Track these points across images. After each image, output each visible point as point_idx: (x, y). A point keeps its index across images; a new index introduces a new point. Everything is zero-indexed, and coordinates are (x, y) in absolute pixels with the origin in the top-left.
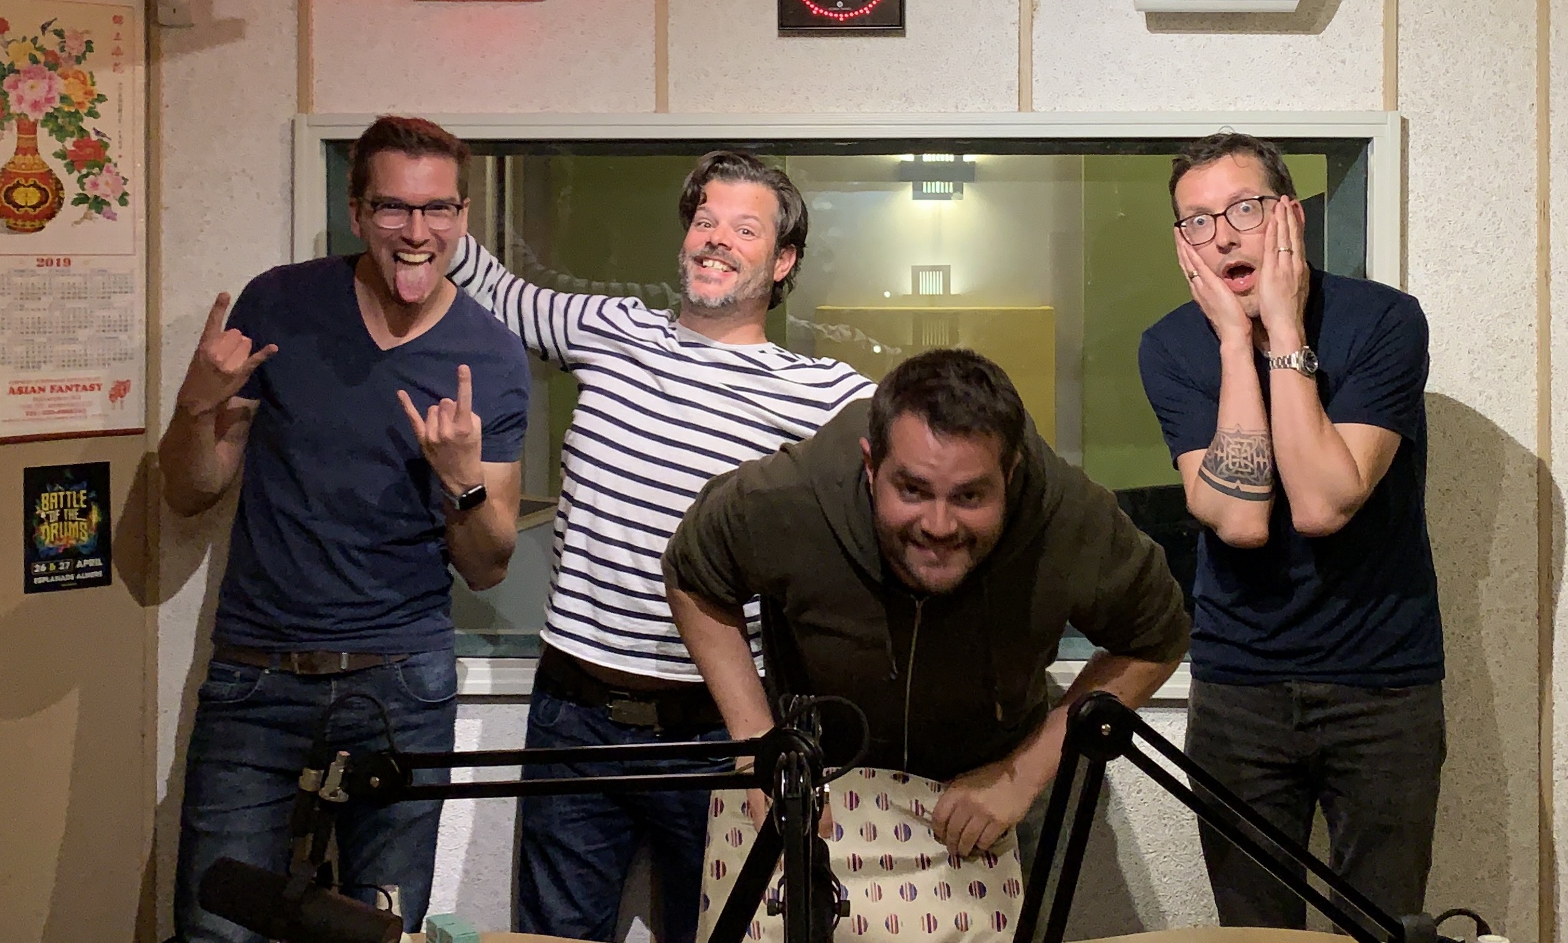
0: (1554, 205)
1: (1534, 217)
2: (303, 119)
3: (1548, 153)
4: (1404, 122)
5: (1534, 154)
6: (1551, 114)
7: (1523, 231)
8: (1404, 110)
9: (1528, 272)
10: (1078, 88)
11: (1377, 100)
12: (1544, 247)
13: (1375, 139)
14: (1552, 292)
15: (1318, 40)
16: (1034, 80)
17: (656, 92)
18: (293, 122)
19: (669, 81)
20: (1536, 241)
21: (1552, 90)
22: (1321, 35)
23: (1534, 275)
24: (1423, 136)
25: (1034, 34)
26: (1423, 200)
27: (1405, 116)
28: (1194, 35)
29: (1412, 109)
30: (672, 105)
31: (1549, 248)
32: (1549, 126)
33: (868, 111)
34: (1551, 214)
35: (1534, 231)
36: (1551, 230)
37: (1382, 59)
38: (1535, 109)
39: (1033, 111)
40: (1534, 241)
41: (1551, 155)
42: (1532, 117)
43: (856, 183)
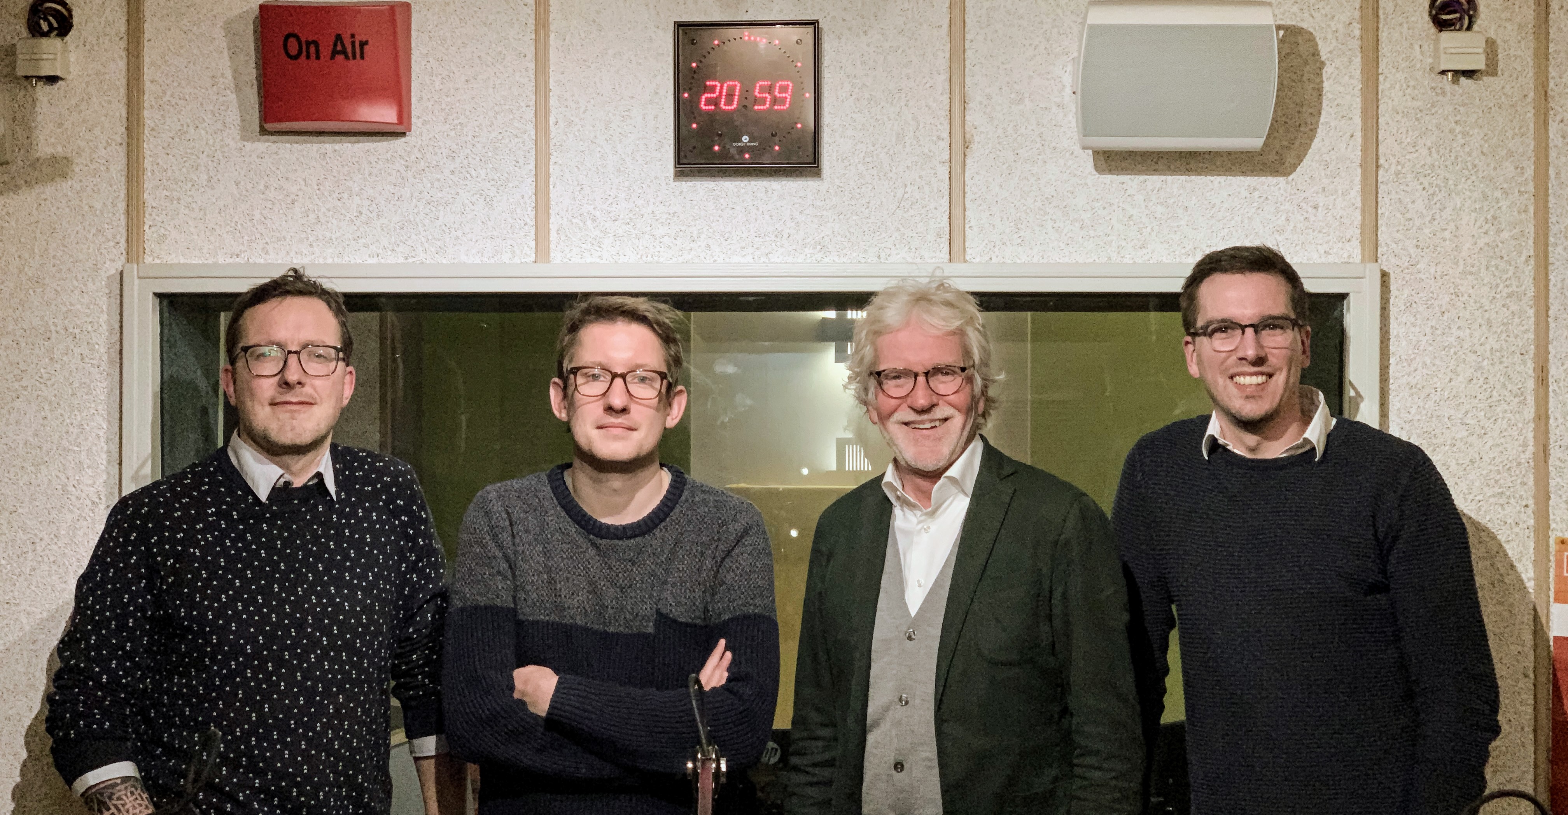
0: (1553, 371)
1: (1531, 384)
2: (132, 272)
3: (1547, 311)
4: (1384, 275)
5: (1531, 312)
6: (1551, 268)
7: (1517, 400)
8: (1385, 263)
9: (1525, 445)
10: (1016, 236)
11: (1354, 251)
12: (1542, 418)
13: (1351, 295)
14: (1551, 468)
15: (1287, 183)
16: (967, 226)
17: (536, 240)
18: (121, 273)
19: (551, 226)
20: (1533, 410)
21: (1552, 240)
22: (1290, 178)
23: (1531, 449)
24: (1406, 292)
25: (967, 175)
26: (1405, 364)
27: (1385, 269)
28: (1146, 177)
29: (1393, 260)
30: (556, 256)
31: (1547, 418)
32: (1547, 280)
33: (778, 261)
34: (1551, 380)
35: (1531, 399)
36: (1551, 400)
37: (1359, 204)
38: (1532, 261)
39: (965, 261)
40: (1529, 412)
41: (1550, 312)
42: (1528, 272)
43: (767, 343)
